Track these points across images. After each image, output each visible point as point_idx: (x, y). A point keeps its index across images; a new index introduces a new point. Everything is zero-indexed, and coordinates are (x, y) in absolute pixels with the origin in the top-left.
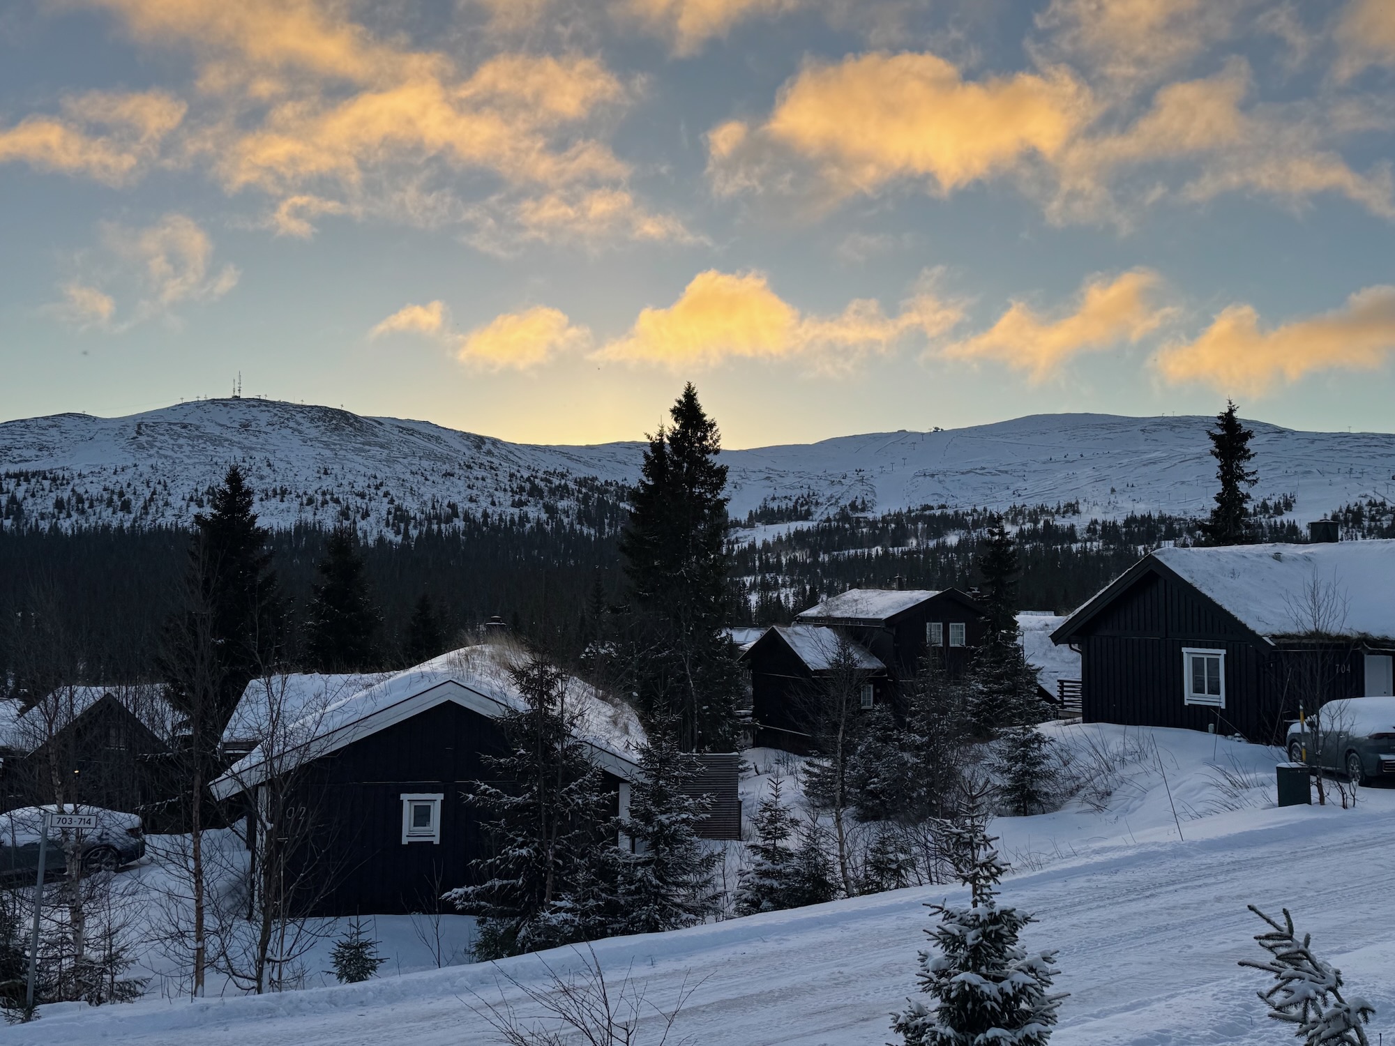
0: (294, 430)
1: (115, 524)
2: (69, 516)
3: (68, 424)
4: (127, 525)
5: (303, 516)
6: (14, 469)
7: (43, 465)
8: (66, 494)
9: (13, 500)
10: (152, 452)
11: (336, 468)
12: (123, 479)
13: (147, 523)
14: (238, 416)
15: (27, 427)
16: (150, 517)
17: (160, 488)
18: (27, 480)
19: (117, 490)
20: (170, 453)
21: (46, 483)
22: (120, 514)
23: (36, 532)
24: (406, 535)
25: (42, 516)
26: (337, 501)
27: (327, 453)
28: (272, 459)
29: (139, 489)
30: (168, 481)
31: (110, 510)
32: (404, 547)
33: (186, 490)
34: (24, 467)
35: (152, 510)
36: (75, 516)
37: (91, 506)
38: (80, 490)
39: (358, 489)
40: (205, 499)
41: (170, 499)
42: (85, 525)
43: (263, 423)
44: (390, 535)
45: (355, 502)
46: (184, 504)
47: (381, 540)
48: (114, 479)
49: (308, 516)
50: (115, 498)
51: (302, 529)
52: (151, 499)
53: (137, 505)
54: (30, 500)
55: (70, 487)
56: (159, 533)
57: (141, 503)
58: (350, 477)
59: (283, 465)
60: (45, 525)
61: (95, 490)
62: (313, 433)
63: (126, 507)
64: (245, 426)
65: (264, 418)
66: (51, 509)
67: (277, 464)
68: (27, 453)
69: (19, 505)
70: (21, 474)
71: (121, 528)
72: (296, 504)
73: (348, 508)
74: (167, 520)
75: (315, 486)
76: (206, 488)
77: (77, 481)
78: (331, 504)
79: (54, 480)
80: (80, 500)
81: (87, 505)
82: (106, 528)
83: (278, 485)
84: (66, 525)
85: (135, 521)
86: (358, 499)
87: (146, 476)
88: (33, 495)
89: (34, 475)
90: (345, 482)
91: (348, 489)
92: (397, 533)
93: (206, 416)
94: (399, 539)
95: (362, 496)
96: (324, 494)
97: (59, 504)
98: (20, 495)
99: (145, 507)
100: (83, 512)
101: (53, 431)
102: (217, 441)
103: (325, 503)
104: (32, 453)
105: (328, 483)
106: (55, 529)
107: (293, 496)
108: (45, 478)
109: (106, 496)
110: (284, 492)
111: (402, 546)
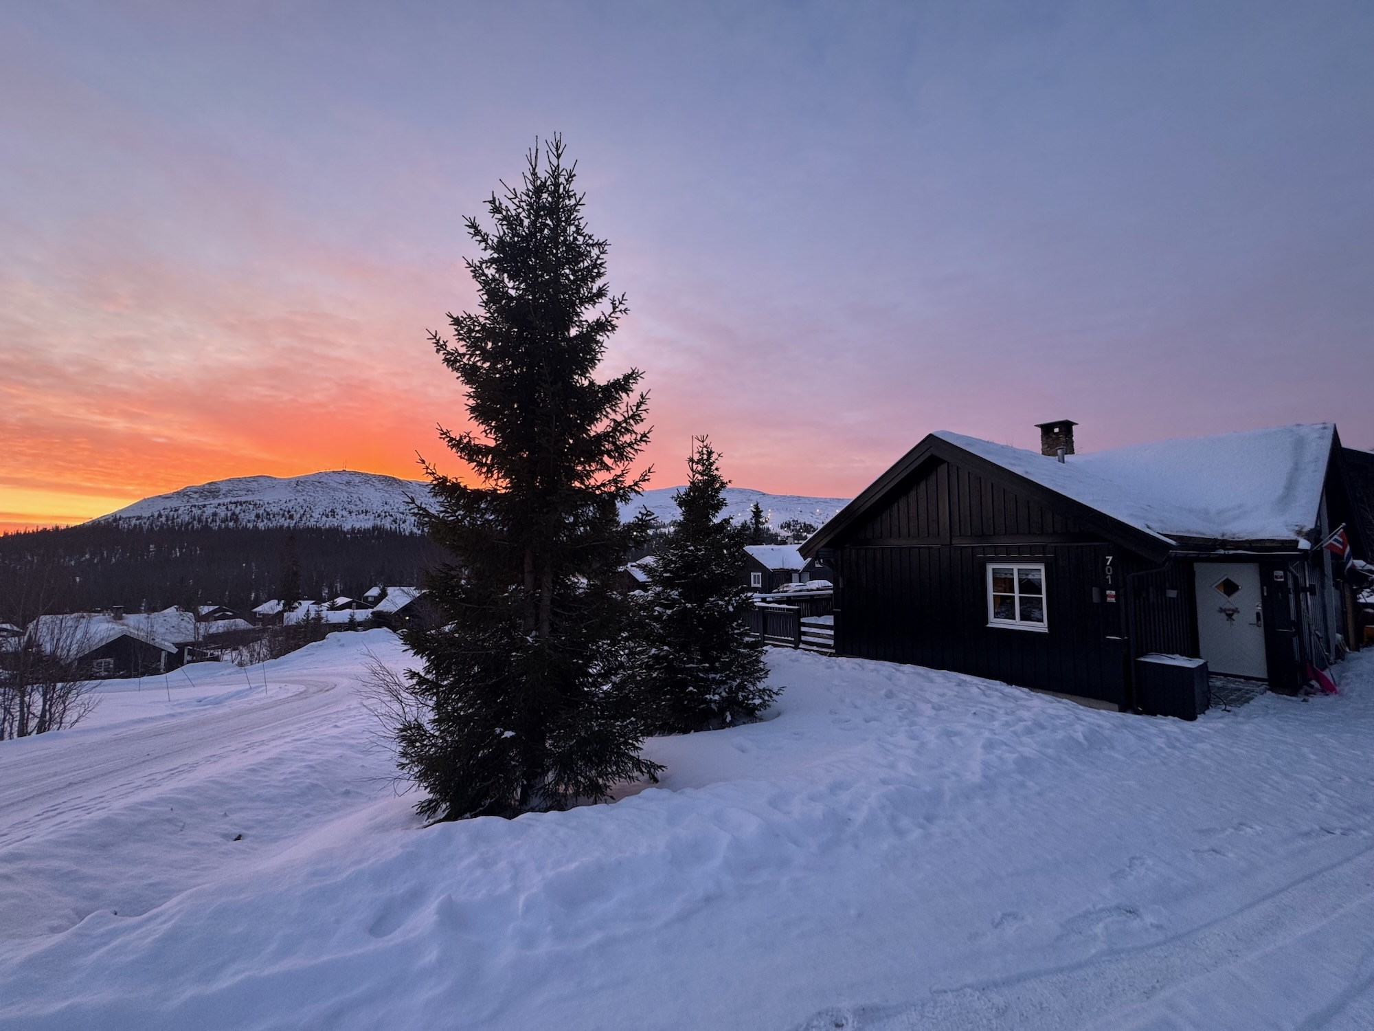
0: (372, 485)
1: (286, 525)
2: (263, 521)
3: (262, 480)
4: (292, 525)
5: (376, 522)
6: (234, 500)
7: (250, 498)
8: (261, 512)
9: (234, 514)
10: (303, 493)
11: (391, 502)
12: (290, 505)
13: (301, 525)
14: (345, 478)
15: (240, 481)
16: (303, 522)
17: (308, 509)
18: (241, 505)
19: (287, 509)
20: (312, 494)
21: (251, 507)
22: (288, 520)
23: (245, 528)
24: (423, 531)
25: (249, 521)
26: (391, 516)
27: (387, 495)
28: (361, 497)
29: (298, 510)
30: (312, 506)
31: (284, 519)
32: (422, 536)
33: (321, 510)
34: (239, 499)
35: (304, 519)
36: (265, 521)
37: (274, 517)
38: (268, 510)
39: (401, 510)
40: (330, 514)
41: (313, 514)
42: (271, 525)
43: (357, 481)
44: (415, 530)
45: (399, 516)
46: (320, 516)
47: (411, 533)
48: (285, 505)
49: (378, 522)
50: (286, 513)
51: (375, 528)
52: (304, 514)
53: (297, 517)
54: (242, 514)
55: (263, 508)
56: (308, 530)
57: (299, 516)
58: (397, 505)
59: (366, 500)
60: (250, 525)
61: (275, 510)
62: (381, 486)
63: (291, 517)
64: (348, 483)
65: (357, 480)
66: (253, 518)
67: (363, 500)
68: (240, 493)
69: (237, 516)
70: (238, 502)
71: (289, 527)
72: (373, 516)
73: (396, 519)
74: (312, 523)
75: (381, 509)
76: (330, 510)
77: (267, 505)
78: (389, 517)
79: (255, 505)
80: (268, 514)
81: (271, 516)
82: (282, 527)
83: (364, 509)
84: (261, 525)
85: (296, 523)
86: (401, 515)
87: (301, 504)
88: (244, 512)
89: (245, 502)
90: (395, 508)
91: (396, 510)
92: (419, 529)
93: (329, 478)
94: (420, 532)
95: (403, 514)
96: (385, 512)
97: (258, 516)
98: (237, 511)
99: (301, 518)
100: (270, 519)
101: (254, 483)
102: (335, 490)
103: (386, 516)
104: (244, 493)
105: (387, 508)
106: (255, 527)
107: (371, 513)
108: (250, 504)
109: (281, 512)
110: (367, 512)
111: (421, 535)
